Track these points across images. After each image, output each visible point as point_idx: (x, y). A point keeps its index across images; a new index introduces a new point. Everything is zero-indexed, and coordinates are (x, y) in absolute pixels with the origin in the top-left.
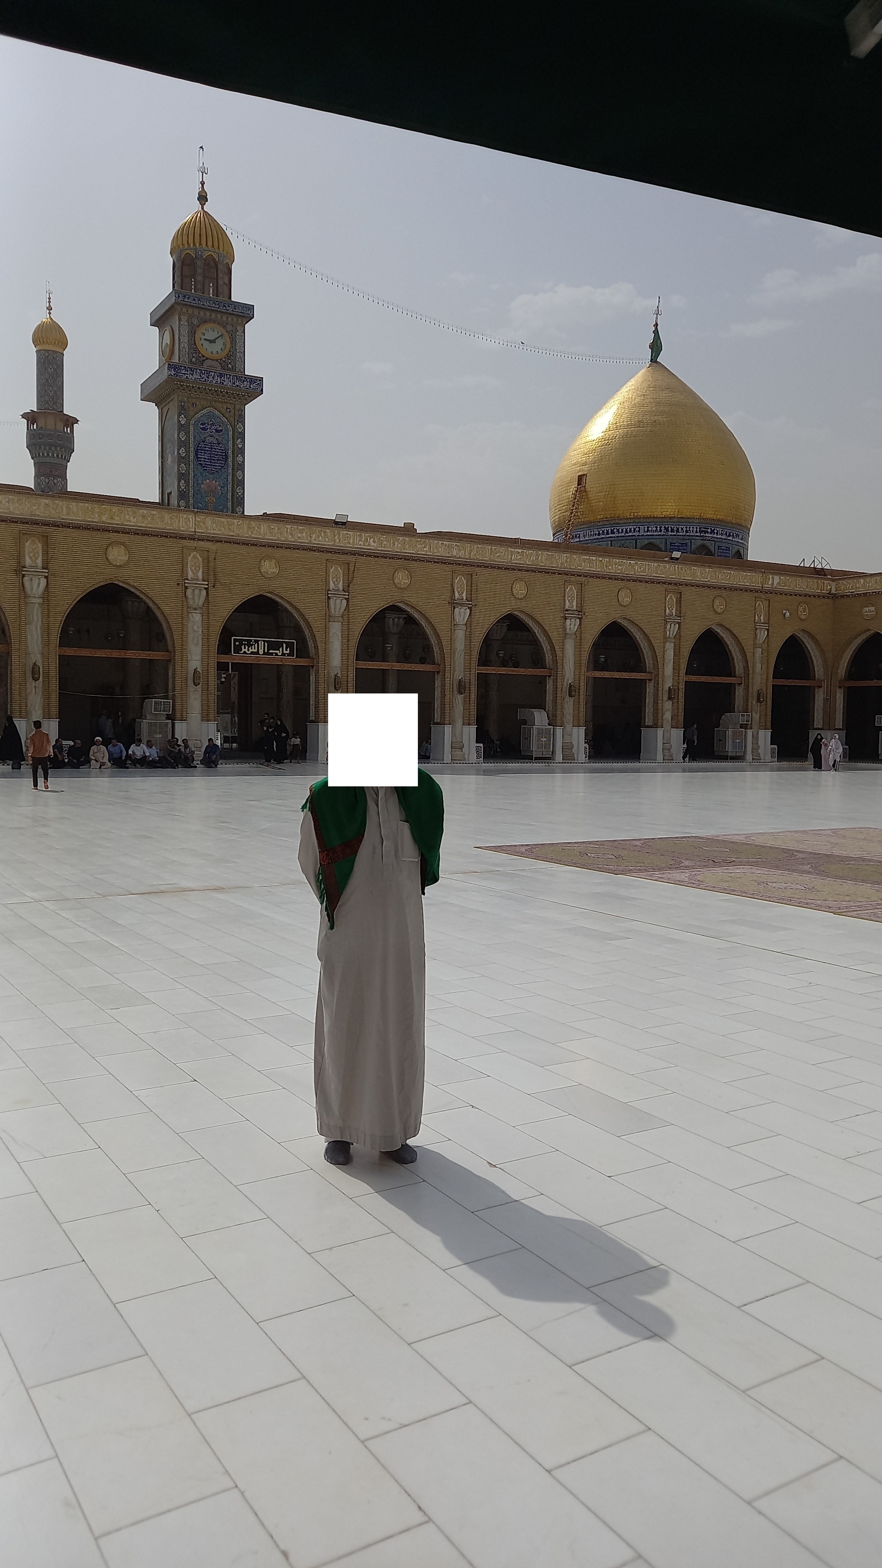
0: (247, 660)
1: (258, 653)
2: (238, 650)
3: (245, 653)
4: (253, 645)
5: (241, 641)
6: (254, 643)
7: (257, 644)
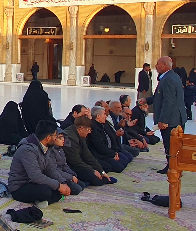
0: (181, 37)
1: (188, 32)
2: (175, 31)
3: (180, 33)
4: (184, 28)
5: (177, 27)
6: (185, 27)
7: (187, 28)
